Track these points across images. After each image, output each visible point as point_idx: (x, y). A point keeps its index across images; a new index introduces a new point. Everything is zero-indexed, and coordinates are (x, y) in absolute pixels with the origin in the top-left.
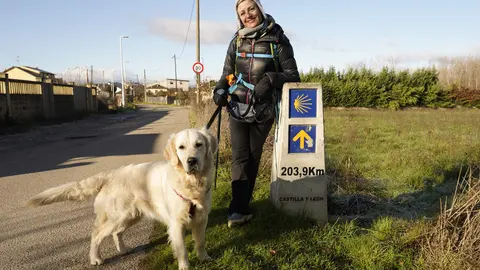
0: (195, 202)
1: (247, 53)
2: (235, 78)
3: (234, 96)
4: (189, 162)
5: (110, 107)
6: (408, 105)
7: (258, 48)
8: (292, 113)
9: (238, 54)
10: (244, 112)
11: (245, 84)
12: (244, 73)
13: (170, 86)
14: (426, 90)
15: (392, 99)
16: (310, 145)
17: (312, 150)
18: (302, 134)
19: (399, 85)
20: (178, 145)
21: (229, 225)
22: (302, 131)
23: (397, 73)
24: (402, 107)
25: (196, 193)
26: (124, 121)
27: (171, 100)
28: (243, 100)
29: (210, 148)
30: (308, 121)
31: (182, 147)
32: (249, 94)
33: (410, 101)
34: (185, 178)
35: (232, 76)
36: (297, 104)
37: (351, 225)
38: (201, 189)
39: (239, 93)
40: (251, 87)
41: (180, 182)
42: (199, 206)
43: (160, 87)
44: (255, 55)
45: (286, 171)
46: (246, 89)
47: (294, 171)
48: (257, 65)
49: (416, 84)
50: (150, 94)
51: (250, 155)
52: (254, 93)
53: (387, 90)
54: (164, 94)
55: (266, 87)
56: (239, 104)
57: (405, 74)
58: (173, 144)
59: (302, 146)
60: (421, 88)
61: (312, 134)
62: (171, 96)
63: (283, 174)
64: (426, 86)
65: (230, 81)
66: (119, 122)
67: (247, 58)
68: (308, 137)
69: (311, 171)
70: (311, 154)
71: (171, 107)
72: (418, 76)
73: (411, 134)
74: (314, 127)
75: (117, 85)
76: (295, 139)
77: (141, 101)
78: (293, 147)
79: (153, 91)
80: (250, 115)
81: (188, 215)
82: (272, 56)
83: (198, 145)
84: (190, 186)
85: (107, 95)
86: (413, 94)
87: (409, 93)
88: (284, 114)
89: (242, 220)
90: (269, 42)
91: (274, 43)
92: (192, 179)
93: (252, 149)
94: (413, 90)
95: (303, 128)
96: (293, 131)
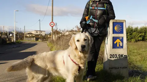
0: (81, 65)
1: (95, 7)
2: (89, 18)
3: (89, 25)
4: (82, 47)
5: (8, 42)
6: (139, 40)
7: (100, 5)
8: (114, 32)
9: (90, 8)
10: (94, 31)
11: (94, 20)
12: (93, 15)
13: (36, 34)
14: (145, 35)
15: (132, 38)
16: (121, 45)
17: (122, 47)
18: (118, 41)
19: (135, 33)
20: (76, 40)
21: (88, 80)
22: (118, 39)
23: (134, 28)
24: (136, 41)
25: (82, 61)
26: (16, 47)
27: (37, 39)
28: (93, 27)
29: (90, 41)
30: (120, 35)
31: (78, 41)
32: (95, 24)
33: (140, 39)
34: (78, 54)
35: (87, 17)
36: (116, 28)
37: (139, 78)
38: (84, 59)
39: (91, 24)
40: (96, 21)
41: (75, 56)
42: (83, 68)
43: (31, 34)
44: (99, 8)
45: (112, 56)
46: (94, 22)
47: (115, 56)
48: (99, 12)
49: (141, 33)
50: (26, 37)
51: (96, 50)
52: (98, 24)
53: (130, 35)
54: (33, 37)
55: (103, 21)
56: (91, 28)
57: (137, 29)
58: (74, 39)
59: (118, 46)
60: (143, 34)
61: (122, 41)
62: (37, 37)
63: (110, 57)
64: (145, 33)
65: (87, 19)
66: (14, 48)
67: (95, 9)
68: (120, 42)
69: (122, 56)
70: (121, 49)
71: (37, 42)
72: (142, 29)
73: (144, 50)
74: (123, 38)
75: (10, 33)
76: (115, 43)
77: (22, 40)
78: (114, 46)
79: (28, 35)
80: (96, 32)
81: (78, 71)
82: (105, 9)
83: (85, 40)
84: (80, 58)
85: (6, 36)
86: (140, 36)
87: (139, 36)
88: (110, 32)
89: (93, 78)
90: (104, 3)
91: (106, 3)
92: (82, 55)
93: (96, 48)
94: (140, 34)
95: (118, 38)
96: (114, 39)
